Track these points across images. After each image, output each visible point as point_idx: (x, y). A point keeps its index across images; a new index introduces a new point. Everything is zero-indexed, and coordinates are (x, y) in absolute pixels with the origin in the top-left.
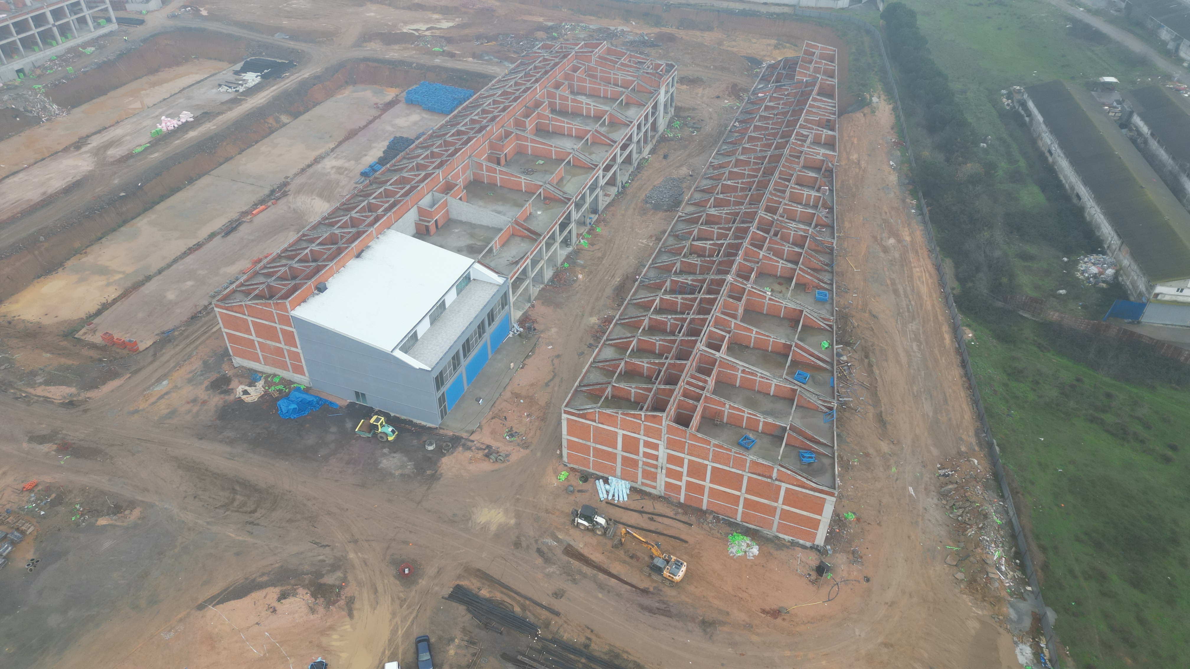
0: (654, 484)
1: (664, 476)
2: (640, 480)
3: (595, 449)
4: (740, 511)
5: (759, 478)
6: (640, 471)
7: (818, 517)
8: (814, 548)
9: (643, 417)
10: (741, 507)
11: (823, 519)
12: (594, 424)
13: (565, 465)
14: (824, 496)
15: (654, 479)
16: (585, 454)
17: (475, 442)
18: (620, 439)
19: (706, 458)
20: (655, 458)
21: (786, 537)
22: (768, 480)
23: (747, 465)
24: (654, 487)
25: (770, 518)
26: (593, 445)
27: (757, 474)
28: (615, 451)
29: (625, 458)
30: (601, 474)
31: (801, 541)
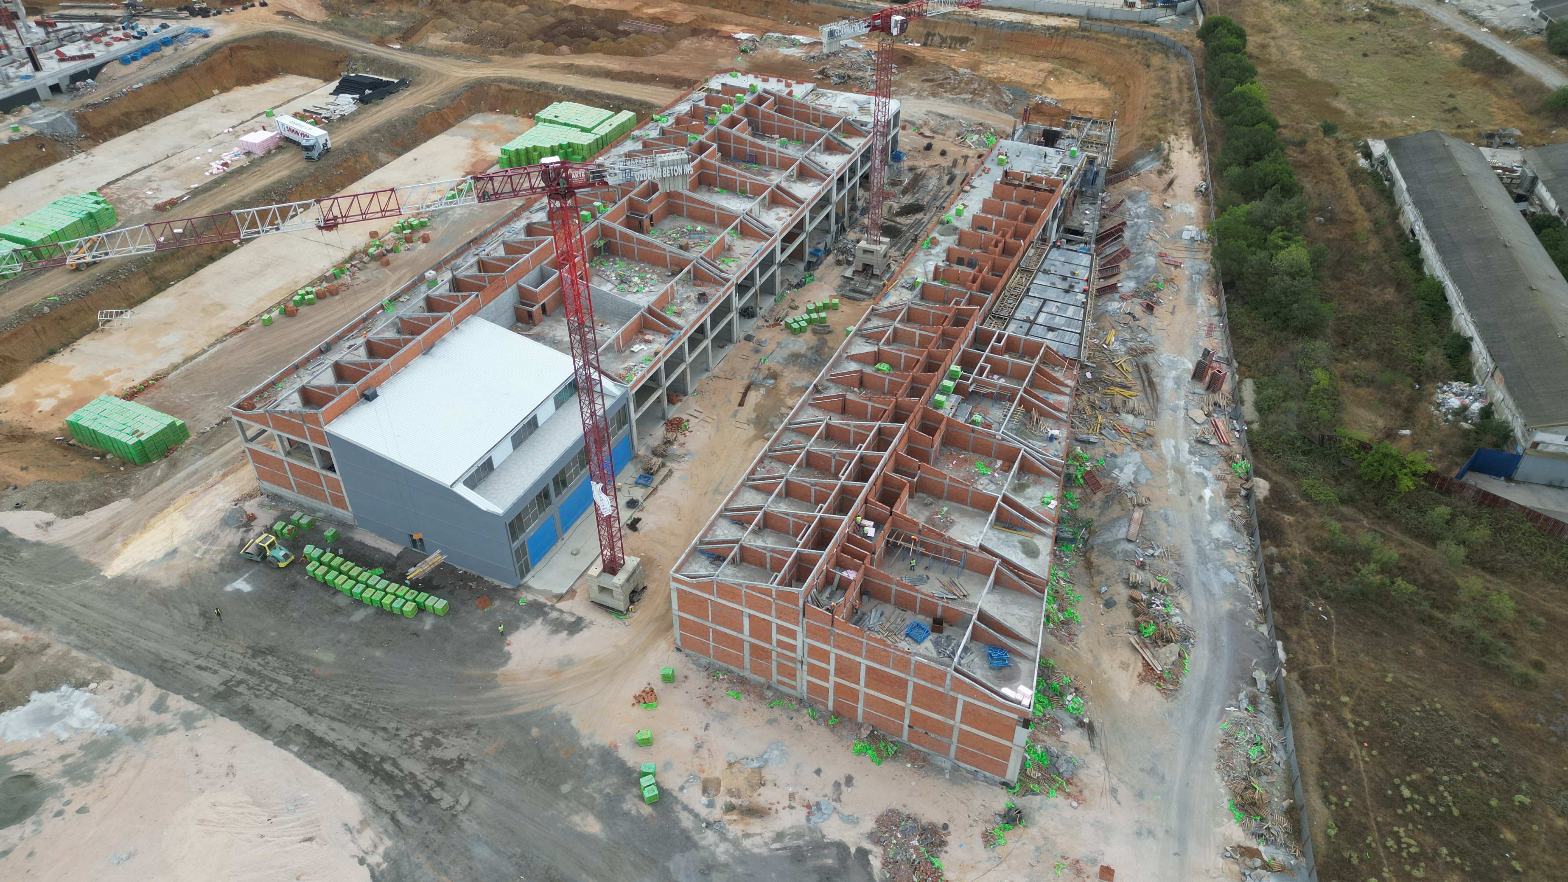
0: (793, 683)
1: (805, 674)
2: (775, 677)
3: (715, 631)
4: (906, 728)
5: (929, 685)
6: (774, 664)
7: (1008, 744)
8: (1005, 784)
9: (774, 593)
10: (907, 722)
11: (1015, 748)
12: (712, 598)
13: (678, 649)
14: (1015, 716)
15: (793, 676)
16: (702, 637)
17: (562, 612)
18: (746, 621)
19: (859, 654)
20: (793, 648)
21: (968, 767)
22: (940, 689)
23: (912, 666)
24: (794, 688)
25: (945, 740)
26: (713, 626)
27: (925, 680)
28: (740, 636)
29: (753, 647)
30: (725, 665)
31: (988, 774)
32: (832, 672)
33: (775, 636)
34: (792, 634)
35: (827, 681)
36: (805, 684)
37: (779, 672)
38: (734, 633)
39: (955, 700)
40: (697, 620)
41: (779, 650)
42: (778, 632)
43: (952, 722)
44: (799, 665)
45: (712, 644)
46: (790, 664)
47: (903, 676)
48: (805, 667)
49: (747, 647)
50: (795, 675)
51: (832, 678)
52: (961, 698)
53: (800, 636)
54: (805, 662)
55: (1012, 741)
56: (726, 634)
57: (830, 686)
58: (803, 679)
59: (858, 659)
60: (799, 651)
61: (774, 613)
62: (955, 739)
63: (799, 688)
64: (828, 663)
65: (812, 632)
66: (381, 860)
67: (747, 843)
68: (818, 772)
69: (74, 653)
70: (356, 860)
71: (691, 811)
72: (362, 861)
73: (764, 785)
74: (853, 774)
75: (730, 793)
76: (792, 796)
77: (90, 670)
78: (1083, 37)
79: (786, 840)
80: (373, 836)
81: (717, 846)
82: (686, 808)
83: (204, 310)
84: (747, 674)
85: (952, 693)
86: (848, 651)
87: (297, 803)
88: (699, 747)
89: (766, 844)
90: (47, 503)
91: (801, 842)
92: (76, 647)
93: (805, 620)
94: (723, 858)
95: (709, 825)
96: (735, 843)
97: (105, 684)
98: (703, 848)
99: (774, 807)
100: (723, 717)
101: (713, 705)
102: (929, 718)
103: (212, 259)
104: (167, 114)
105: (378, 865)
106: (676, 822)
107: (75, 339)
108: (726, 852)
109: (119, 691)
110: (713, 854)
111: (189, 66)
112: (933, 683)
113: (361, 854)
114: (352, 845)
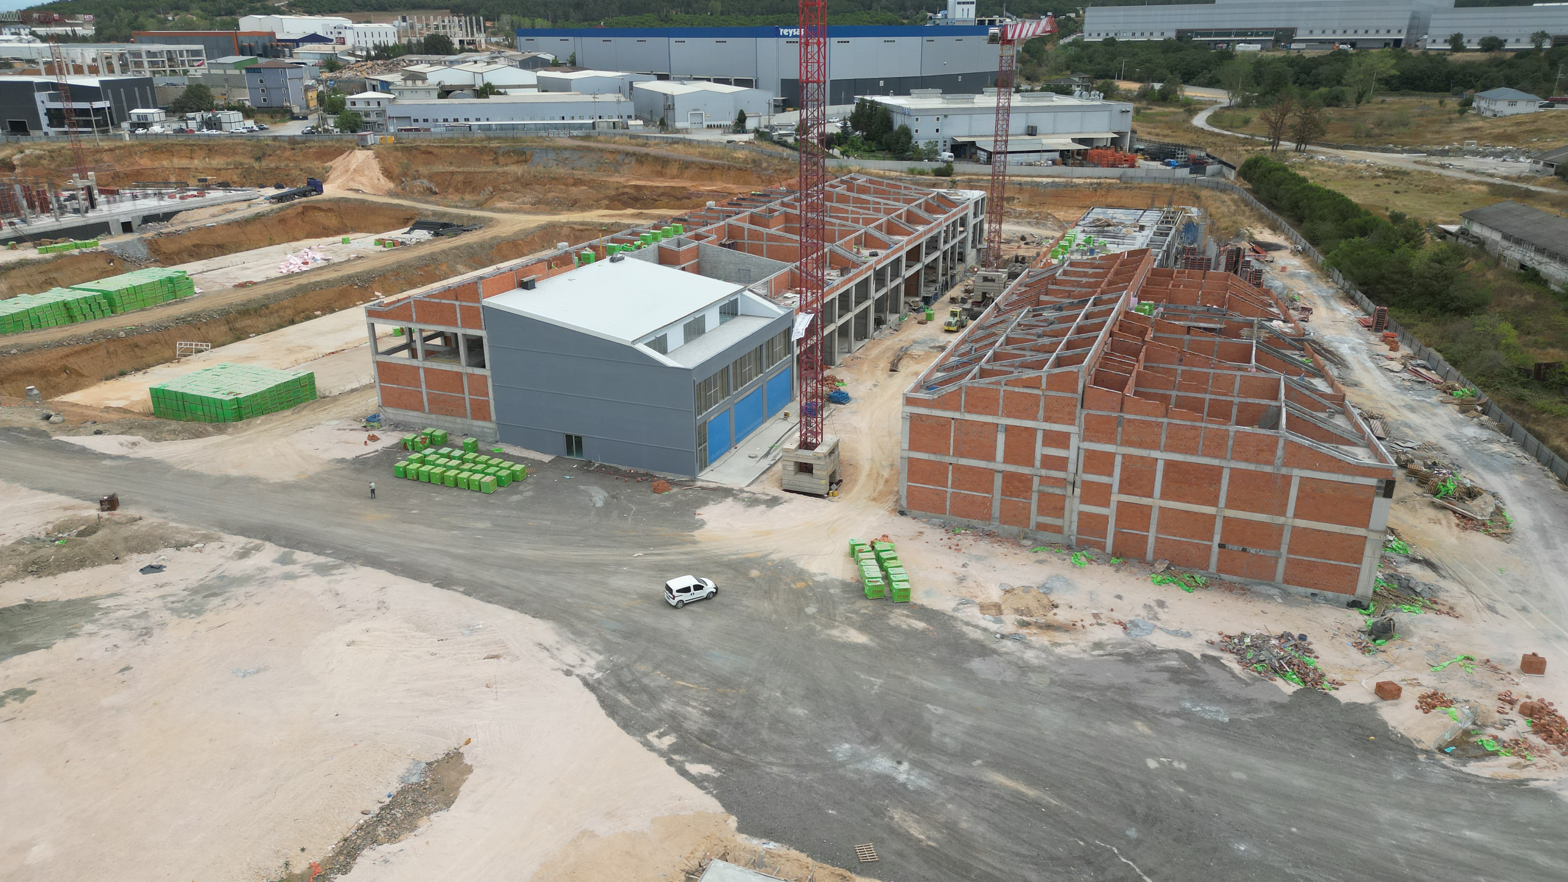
0: (1058, 522)
1: (1077, 501)
2: (1035, 518)
3: (958, 468)
4: (1215, 549)
5: (1252, 467)
6: (1035, 497)
7: (1360, 531)
8: (1354, 604)
9: (1044, 380)
10: (1217, 539)
11: (1372, 536)
12: (957, 415)
13: (902, 513)
14: (1373, 482)
15: (1059, 510)
16: (937, 483)
17: (754, 494)
18: (1001, 438)
19: (1155, 446)
20: (1061, 464)
21: (1301, 590)
22: (1268, 469)
23: (1230, 443)
24: (1059, 530)
25: (1271, 553)
26: (954, 460)
27: (1247, 460)
28: (991, 465)
29: (1008, 477)
30: (965, 521)
31: (1330, 594)
32: (1115, 488)
33: (1040, 450)
34: (1062, 440)
35: (1106, 504)
36: (1075, 518)
37: (1041, 511)
38: (982, 464)
39: (1288, 479)
40: (932, 457)
41: (1044, 472)
42: (1045, 444)
43: (1280, 520)
44: (1070, 488)
45: (950, 490)
46: (1058, 491)
47: (1215, 462)
48: (1078, 491)
49: (998, 480)
50: (1063, 508)
51: (1116, 497)
52: (1297, 473)
53: (1074, 442)
54: (1078, 483)
55: (1365, 525)
56: (971, 468)
57: (1110, 512)
58: (1075, 507)
59: (1155, 454)
60: (1072, 467)
61: (1041, 413)
62: (1284, 549)
63: (1066, 529)
64: (1110, 474)
65: (1092, 431)
66: (593, 671)
67: (1059, 651)
68: (1119, 597)
69: (172, 524)
70: (560, 673)
71: (976, 626)
72: (568, 673)
73: (1056, 607)
74: (1163, 599)
75: (1017, 611)
76: (1096, 616)
77: (193, 536)
78: (1126, 188)
79: (1109, 648)
80: (577, 652)
81: (1024, 652)
82: (968, 624)
83: (288, 349)
84: (994, 526)
85: (1284, 471)
86: (1141, 445)
87: (472, 629)
88: (962, 580)
89: (1085, 651)
90: (133, 431)
91: (1128, 650)
92: (174, 520)
93: (1085, 412)
94: (1035, 662)
95: (1003, 637)
96: (1044, 649)
97: (214, 545)
98: (1006, 653)
99: (1079, 624)
100: (979, 559)
101: (963, 550)
102: (1248, 522)
103: (292, 322)
104: (237, 252)
105: (592, 675)
106: (962, 635)
107: (149, 366)
108: (1037, 657)
109: (230, 550)
110: (1021, 658)
111: (263, 215)
112: (1258, 462)
113: (565, 668)
114: (551, 660)
